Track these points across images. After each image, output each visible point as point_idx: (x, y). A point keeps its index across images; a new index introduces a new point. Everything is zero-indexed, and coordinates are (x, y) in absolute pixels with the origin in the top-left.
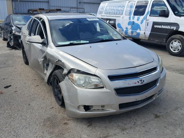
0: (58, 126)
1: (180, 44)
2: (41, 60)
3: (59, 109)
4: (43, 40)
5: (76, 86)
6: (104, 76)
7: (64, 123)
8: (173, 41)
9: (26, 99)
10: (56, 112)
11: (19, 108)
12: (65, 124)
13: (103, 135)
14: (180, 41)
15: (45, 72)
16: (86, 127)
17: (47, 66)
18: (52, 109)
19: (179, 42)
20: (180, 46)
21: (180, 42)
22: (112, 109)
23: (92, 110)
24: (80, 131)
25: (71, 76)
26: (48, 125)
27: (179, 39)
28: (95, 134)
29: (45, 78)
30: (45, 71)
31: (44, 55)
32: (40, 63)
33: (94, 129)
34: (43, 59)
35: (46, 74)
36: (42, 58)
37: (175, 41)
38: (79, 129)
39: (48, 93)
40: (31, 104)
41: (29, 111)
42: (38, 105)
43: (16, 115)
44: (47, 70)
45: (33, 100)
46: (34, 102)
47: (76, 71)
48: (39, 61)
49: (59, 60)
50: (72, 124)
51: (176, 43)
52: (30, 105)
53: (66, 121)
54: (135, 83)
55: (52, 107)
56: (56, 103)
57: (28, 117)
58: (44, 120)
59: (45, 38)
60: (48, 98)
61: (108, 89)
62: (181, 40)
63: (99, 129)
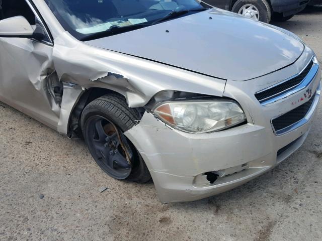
0: (152, 233)
1: (257, 12)
2: (38, 79)
3: (122, 188)
4: (35, 27)
5: (181, 130)
6: (248, 96)
7: (161, 221)
8: (243, 8)
9: (24, 183)
10: (122, 198)
11: (23, 213)
12: (163, 220)
13: (262, 225)
14: (256, 6)
15: (53, 109)
16: (213, 215)
17: (55, 92)
18: (106, 192)
19: (253, 9)
20: (257, 15)
21: (256, 8)
22: (264, 164)
23: (223, 177)
24: (208, 230)
25: (159, 110)
26: (127, 237)
27: (253, 4)
28: (243, 226)
29: (57, 123)
30: (55, 107)
31: (46, 65)
32: (38, 88)
33: (233, 215)
34: (44, 77)
35: (58, 115)
36: (42, 75)
37: (247, 8)
38: (204, 226)
39: (68, 155)
40: (45, 193)
41: (54, 212)
42: (64, 191)
43: (26, 233)
44: (59, 102)
45: (43, 182)
46: (49, 185)
47: (171, 95)
48: (34, 82)
49: (109, 74)
50: (180, 218)
51: (249, 11)
52: (45, 196)
53: (161, 215)
54: (302, 99)
55: (102, 188)
56: (105, 175)
57: (61, 229)
58: (106, 226)
59: (38, 22)
60: (76, 169)
61: (258, 125)
62: (258, 4)
63: (242, 212)
